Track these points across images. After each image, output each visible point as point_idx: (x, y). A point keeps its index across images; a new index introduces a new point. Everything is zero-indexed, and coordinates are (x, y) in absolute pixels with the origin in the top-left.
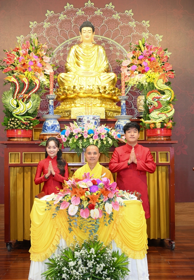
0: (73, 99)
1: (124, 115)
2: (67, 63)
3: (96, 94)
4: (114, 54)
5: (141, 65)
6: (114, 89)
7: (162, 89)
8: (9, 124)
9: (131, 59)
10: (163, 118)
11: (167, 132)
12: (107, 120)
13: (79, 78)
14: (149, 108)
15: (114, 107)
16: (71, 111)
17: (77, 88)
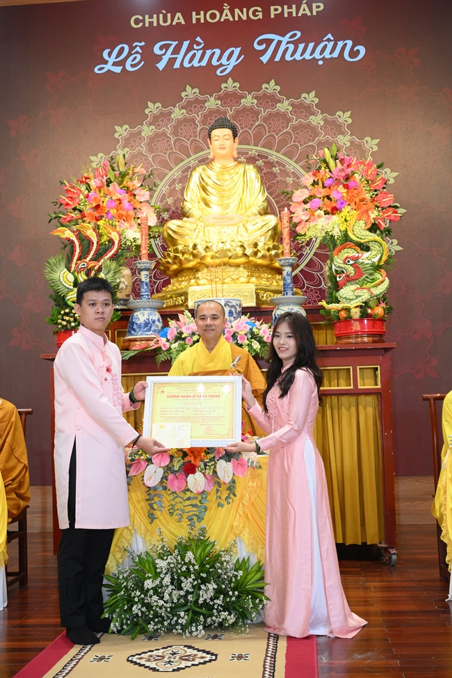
0: (195, 270)
1: (290, 295)
2: (185, 202)
3: (237, 257)
4: (281, 181)
5: (328, 197)
6: (275, 248)
7: (362, 241)
8: (60, 321)
9: (310, 187)
10: (363, 297)
11: (373, 325)
12: (260, 308)
13: (206, 229)
14: (338, 279)
15: (275, 283)
16: (187, 294)
17: (200, 248)
